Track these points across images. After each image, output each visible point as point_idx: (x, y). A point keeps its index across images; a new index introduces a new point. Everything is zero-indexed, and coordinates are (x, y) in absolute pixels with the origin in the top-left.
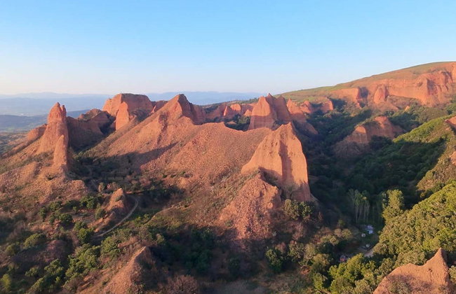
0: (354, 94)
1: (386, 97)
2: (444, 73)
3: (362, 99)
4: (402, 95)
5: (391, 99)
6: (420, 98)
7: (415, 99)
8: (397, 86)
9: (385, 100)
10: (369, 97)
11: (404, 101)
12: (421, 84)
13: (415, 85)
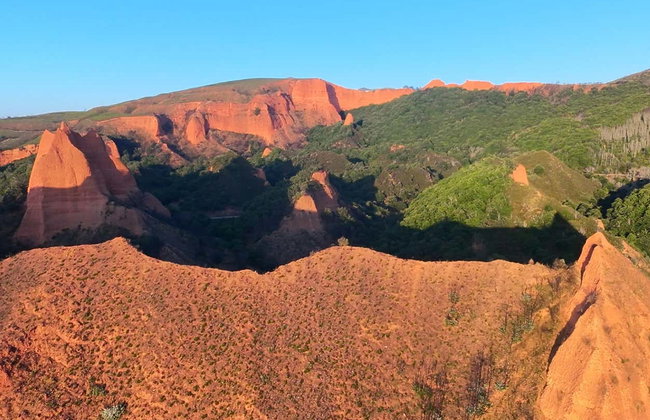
0: (150, 127)
1: (207, 132)
2: (283, 95)
3: (166, 137)
4: (230, 129)
5: (216, 136)
6: (260, 134)
7: (253, 136)
8: (219, 113)
9: (207, 138)
10: (176, 132)
11: (235, 139)
12: (258, 112)
13: (249, 112)
